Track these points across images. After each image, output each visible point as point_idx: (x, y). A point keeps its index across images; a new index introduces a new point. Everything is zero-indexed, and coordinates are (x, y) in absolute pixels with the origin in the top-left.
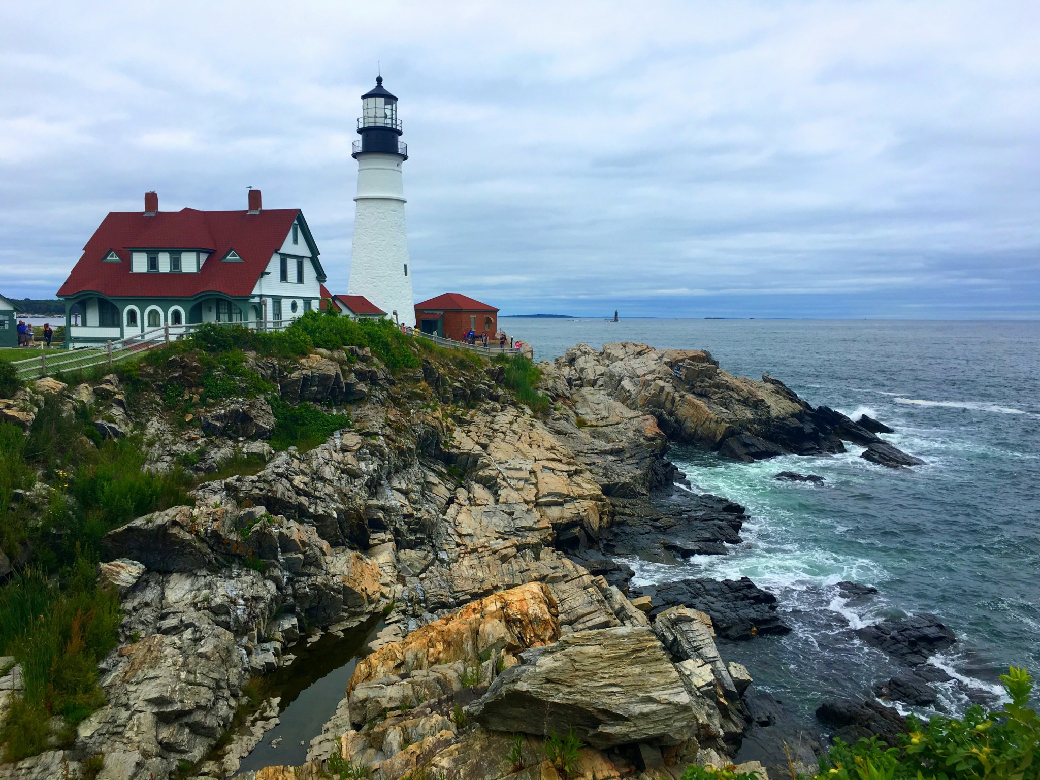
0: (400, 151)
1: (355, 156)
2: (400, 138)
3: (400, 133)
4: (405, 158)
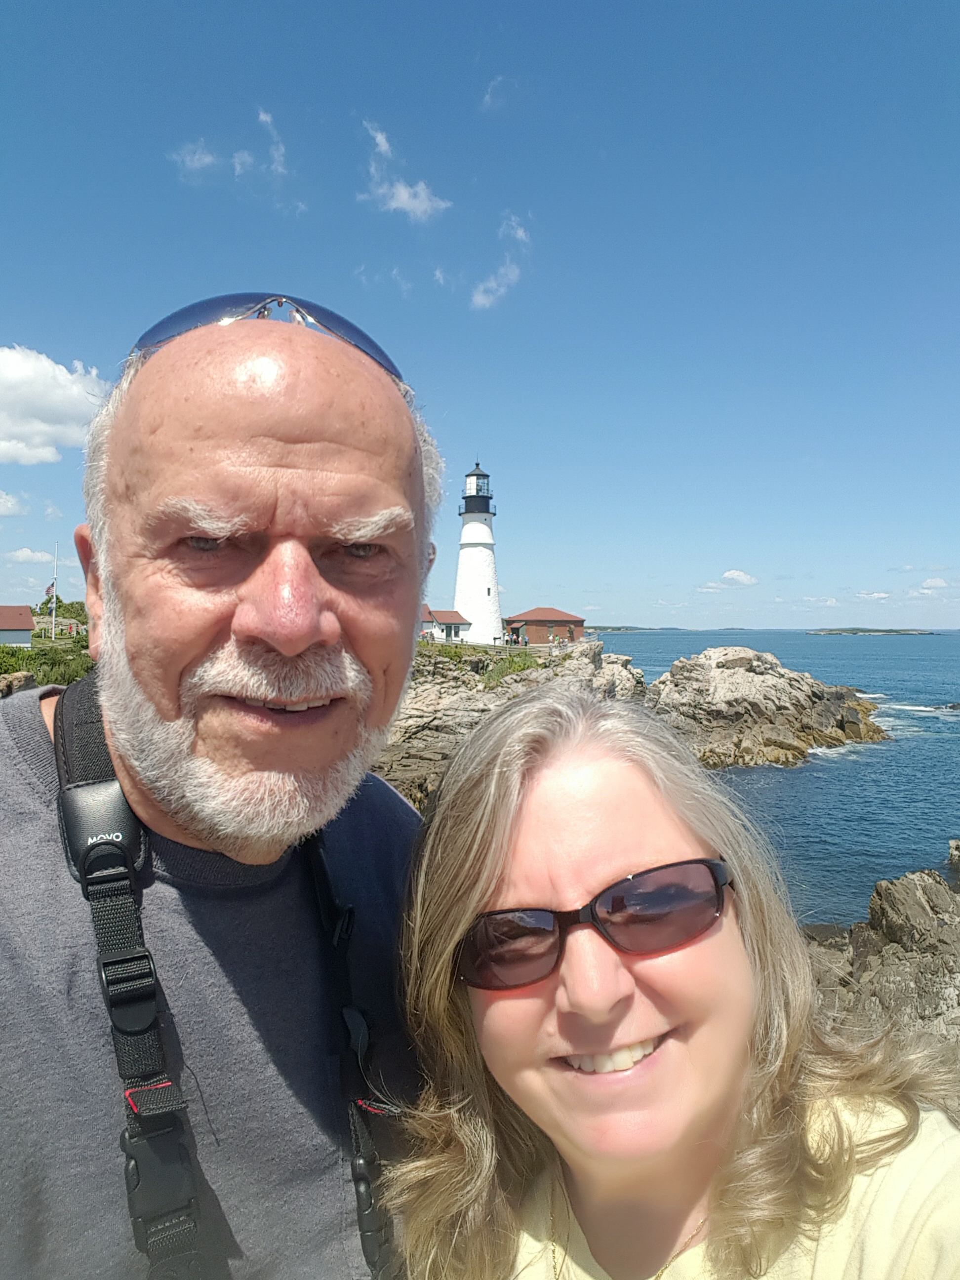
0: (492, 510)
1: (460, 515)
2: (491, 502)
3: (491, 498)
4: (495, 514)
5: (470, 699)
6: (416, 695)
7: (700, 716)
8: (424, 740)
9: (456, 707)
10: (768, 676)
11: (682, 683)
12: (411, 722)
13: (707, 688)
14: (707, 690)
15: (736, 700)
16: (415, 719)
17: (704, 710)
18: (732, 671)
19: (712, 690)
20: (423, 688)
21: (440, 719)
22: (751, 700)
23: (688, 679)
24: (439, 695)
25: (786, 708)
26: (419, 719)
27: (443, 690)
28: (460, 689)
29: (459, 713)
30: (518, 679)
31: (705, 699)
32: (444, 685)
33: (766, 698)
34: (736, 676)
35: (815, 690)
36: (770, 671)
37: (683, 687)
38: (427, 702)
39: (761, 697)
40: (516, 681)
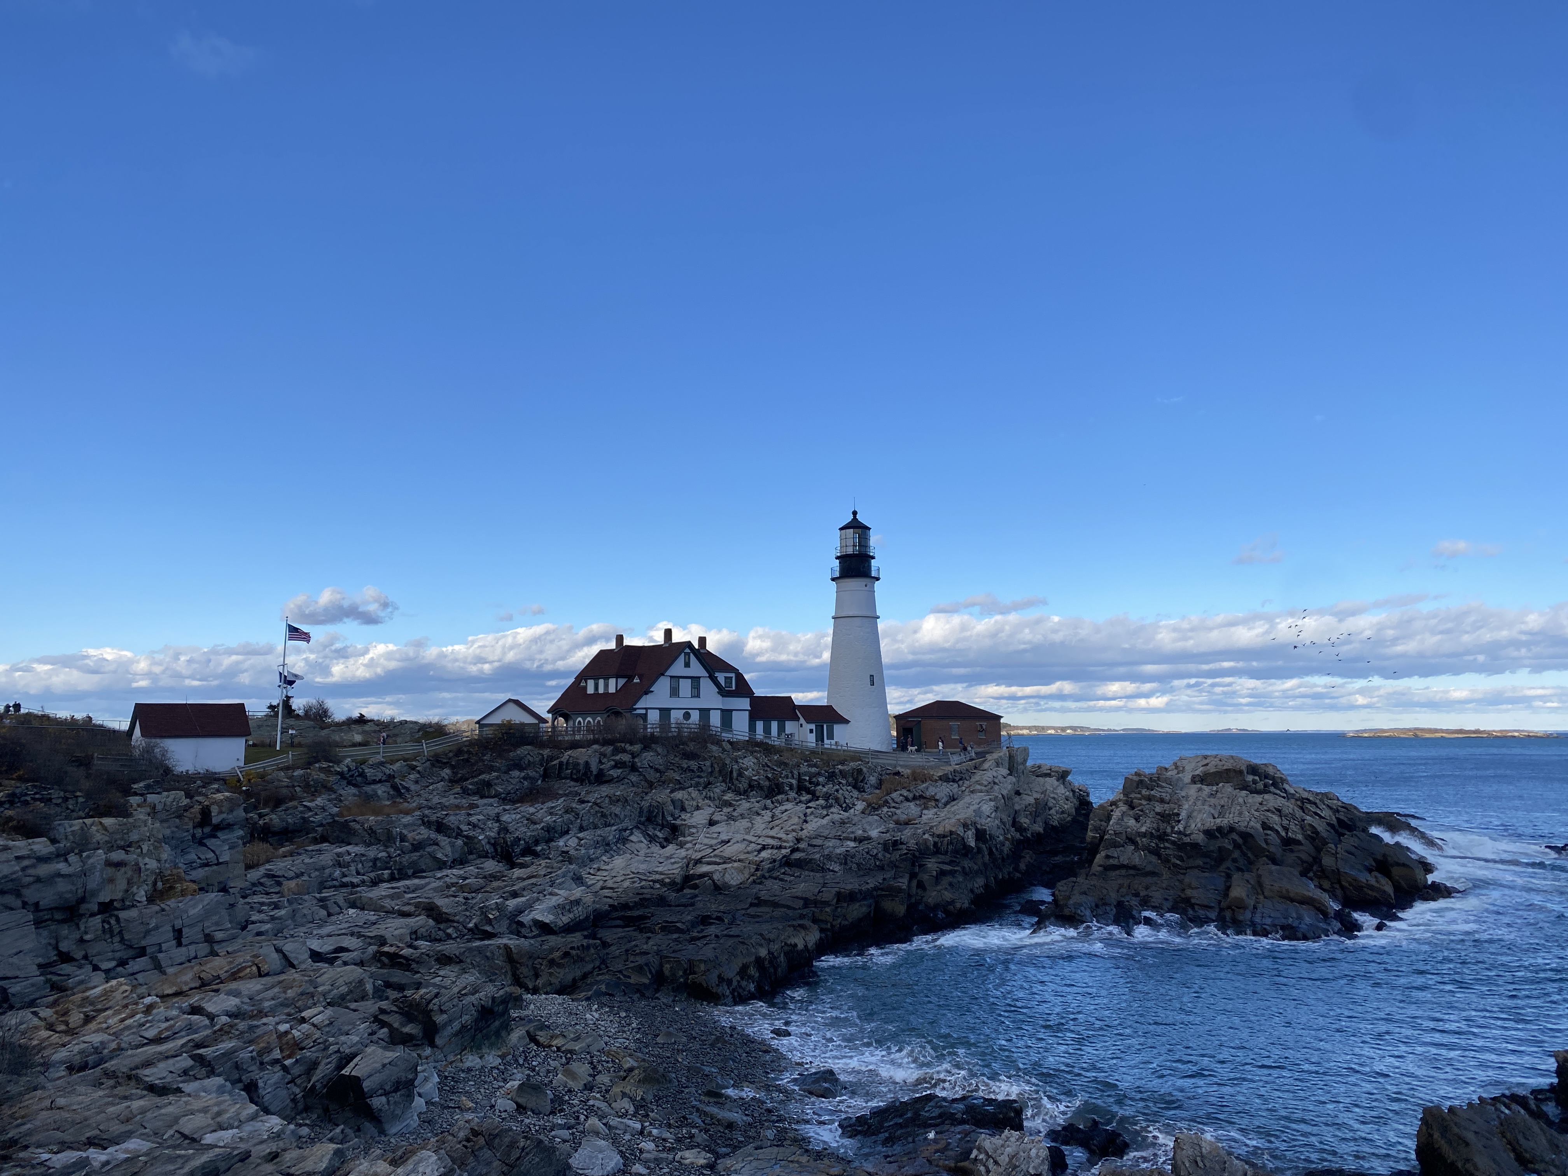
0: (873, 574)
2: (873, 562)
3: (872, 557)
4: (878, 579)
5: (844, 823)
6: (773, 817)
7: (1168, 852)
8: (781, 880)
9: (825, 834)
10: (1266, 796)
11: (1141, 805)
12: (765, 854)
13: (1176, 811)
14: (1178, 815)
15: (1219, 829)
16: (769, 851)
17: (1173, 843)
18: (1215, 788)
19: (1183, 815)
20: (783, 808)
21: (803, 851)
22: (1243, 829)
23: (1149, 799)
24: (803, 817)
25: (1298, 842)
26: (775, 851)
27: (809, 811)
28: (833, 810)
29: (831, 843)
30: (911, 796)
31: (1173, 827)
32: (809, 805)
33: (1265, 826)
34: (1219, 795)
35: (1342, 817)
36: (1272, 789)
37: (1142, 811)
38: (786, 828)
39: (1258, 826)
40: (907, 799)
